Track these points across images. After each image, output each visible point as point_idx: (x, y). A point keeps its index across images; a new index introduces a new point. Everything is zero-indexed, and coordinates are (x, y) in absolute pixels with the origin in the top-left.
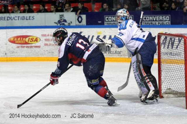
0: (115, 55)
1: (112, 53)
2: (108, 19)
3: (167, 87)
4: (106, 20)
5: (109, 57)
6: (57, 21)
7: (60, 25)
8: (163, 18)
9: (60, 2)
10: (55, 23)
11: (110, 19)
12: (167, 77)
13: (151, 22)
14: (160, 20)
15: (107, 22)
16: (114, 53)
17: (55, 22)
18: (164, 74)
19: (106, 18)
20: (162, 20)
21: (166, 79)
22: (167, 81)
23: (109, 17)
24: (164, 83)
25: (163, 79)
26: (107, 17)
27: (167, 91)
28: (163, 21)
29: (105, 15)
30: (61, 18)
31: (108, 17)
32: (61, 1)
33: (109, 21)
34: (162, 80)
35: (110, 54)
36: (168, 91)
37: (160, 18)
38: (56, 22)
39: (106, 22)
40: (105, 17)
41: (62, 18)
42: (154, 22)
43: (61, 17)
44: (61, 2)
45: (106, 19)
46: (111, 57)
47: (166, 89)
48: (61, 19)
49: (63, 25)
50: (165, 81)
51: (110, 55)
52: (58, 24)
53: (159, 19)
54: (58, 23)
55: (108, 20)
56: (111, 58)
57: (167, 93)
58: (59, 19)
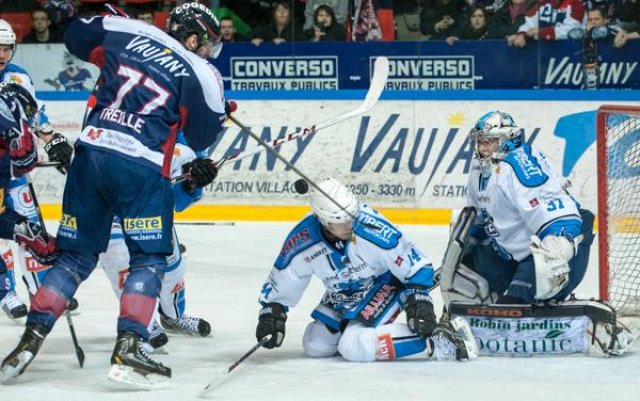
0: (285, 197)
1: (272, 188)
2: (242, 69)
3: (626, 292)
4: (238, 73)
5: (263, 203)
6: (54, 76)
7: (67, 88)
8: (448, 67)
9: (53, 6)
10: (48, 81)
11: (252, 68)
12: (630, 259)
13: (402, 80)
14: (436, 73)
15: (240, 81)
16: (280, 189)
17: (47, 78)
18: (618, 247)
19: (238, 64)
20: (443, 73)
21: (627, 266)
22: (629, 272)
23: (249, 64)
24: (619, 279)
25: (614, 264)
26: (242, 63)
27: (627, 305)
28: (446, 77)
29: (234, 56)
30: (69, 63)
31: (246, 61)
32: (57, 4)
33: (246, 77)
34: (611, 266)
35: (265, 194)
36: (632, 306)
37: (436, 68)
38: (52, 79)
39: (237, 81)
40: (234, 61)
41: (72, 66)
42: (412, 80)
43: (68, 60)
44: (59, 8)
45: (237, 69)
46: (269, 203)
47: (624, 298)
48: (71, 70)
49: (78, 90)
50: (623, 272)
51: (264, 198)
52: (58, 86)
53: (432, 70)
54: (58, 82)
55: (242, 74)
56: (269, 208)
57: (627, 312)
58: (62, 69)
